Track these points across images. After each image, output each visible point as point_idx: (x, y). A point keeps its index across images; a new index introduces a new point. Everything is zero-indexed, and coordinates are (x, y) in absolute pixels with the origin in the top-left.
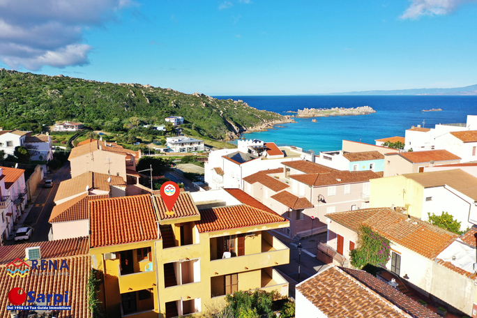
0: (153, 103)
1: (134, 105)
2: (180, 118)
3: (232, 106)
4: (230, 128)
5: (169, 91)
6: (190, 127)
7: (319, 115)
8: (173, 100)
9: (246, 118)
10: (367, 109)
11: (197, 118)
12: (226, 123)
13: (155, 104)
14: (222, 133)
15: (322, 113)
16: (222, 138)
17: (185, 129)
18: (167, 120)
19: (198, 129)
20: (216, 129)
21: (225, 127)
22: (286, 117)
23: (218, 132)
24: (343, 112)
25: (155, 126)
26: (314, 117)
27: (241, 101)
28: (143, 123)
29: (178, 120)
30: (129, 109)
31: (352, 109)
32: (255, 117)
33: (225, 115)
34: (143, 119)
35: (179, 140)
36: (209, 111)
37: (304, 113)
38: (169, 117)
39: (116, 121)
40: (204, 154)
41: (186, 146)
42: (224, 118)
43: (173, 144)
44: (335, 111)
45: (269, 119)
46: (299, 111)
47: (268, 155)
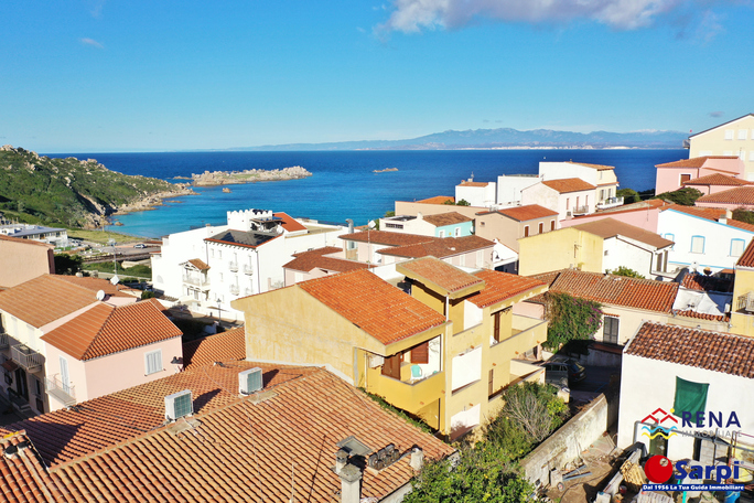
3: (81, 169)
4: (91, 209)
6: (15, 209)
7: (230, 182)
9: (111, 190)
10: (298, 171)
11: (23, 192)
12: (80, 199)
14: (76, 216)
15: (234, 178)
16: (79, 225)
17: (6, 212)
19: (31, 211)
20: (65, 209)
21: (79, 205)
22: (179, 186)
23: (71, 216)
24: (265, 175)
26: (222, 185)
27: (93, 161)
31: (275, 170)
32: (129, 187)
33: (76, 185)
35: (15, 231)
36: (45, 179)
37: (204, 179)
40: (74, 252)
42: (75, 191)
44: (252, 175)
45: (152, 189)
46: (195, 177)
47: (286, 232)
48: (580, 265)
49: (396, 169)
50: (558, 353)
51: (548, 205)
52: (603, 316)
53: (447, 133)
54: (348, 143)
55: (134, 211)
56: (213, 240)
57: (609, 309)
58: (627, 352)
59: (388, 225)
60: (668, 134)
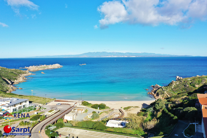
4: (7, 82)
9: (9, 75)
10: (58, 65)
12: (4, 80)
14: (5, 86)
16: (7, 90)
22: (27, 71)
35: (10, 102)
41: (17, 106)
42: (1, 77)
43: (8, 107)
49: (85, 64)
60: (144, 53)
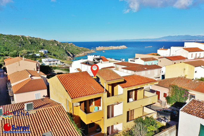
0: (32, 44)
1: (23, 45)
2: (46, 50)
3: (68, 45)
4: (69, 55)
5: (39, 39)
6: (51, 55)
7: (105, 49)
8: (42, 42)
9: (75, 51)
10: (123, 47)
11: (54, 51)
12: (67, 53)
13: (34, 44)
15: (106, 48)
16: (66, 59)
17: (49, 55)
18: (40, 51)
19: (55, 55)
20: (63, 55)
21: (66, 54)
22: (92, 50)
23: (64, 57)
24: (115, 48)
25: (35, 54)
26: (103, 50)
27: (72, 43)
28: (29, 53)
29: (45, 51)
30: (21, 46)
31: (118, 46)
32: (79, 50)
33: (66, 49)
34: (29, 51)
35: (48, 60)
36: (59, 48)
37: (99, 48)
38: (40, 50)
39: (15, 52)
40: (61, 66)
41: (52, 63)
42: (66, 51)
43: (46, 62)
44: (111, 48)
45: (85, 51)
46: (97, 48)
47: (103, 62)
48: (186, 76)
49: (151, 47)
50: (172, 106)
51: (185, 56)
52: (189, 95)
53: (169, 36)
54: (139, 39)
55: (80, 56)
56: (83, 63)
57: (192, 92)
58: (181, 111)
59: (131, 61)
